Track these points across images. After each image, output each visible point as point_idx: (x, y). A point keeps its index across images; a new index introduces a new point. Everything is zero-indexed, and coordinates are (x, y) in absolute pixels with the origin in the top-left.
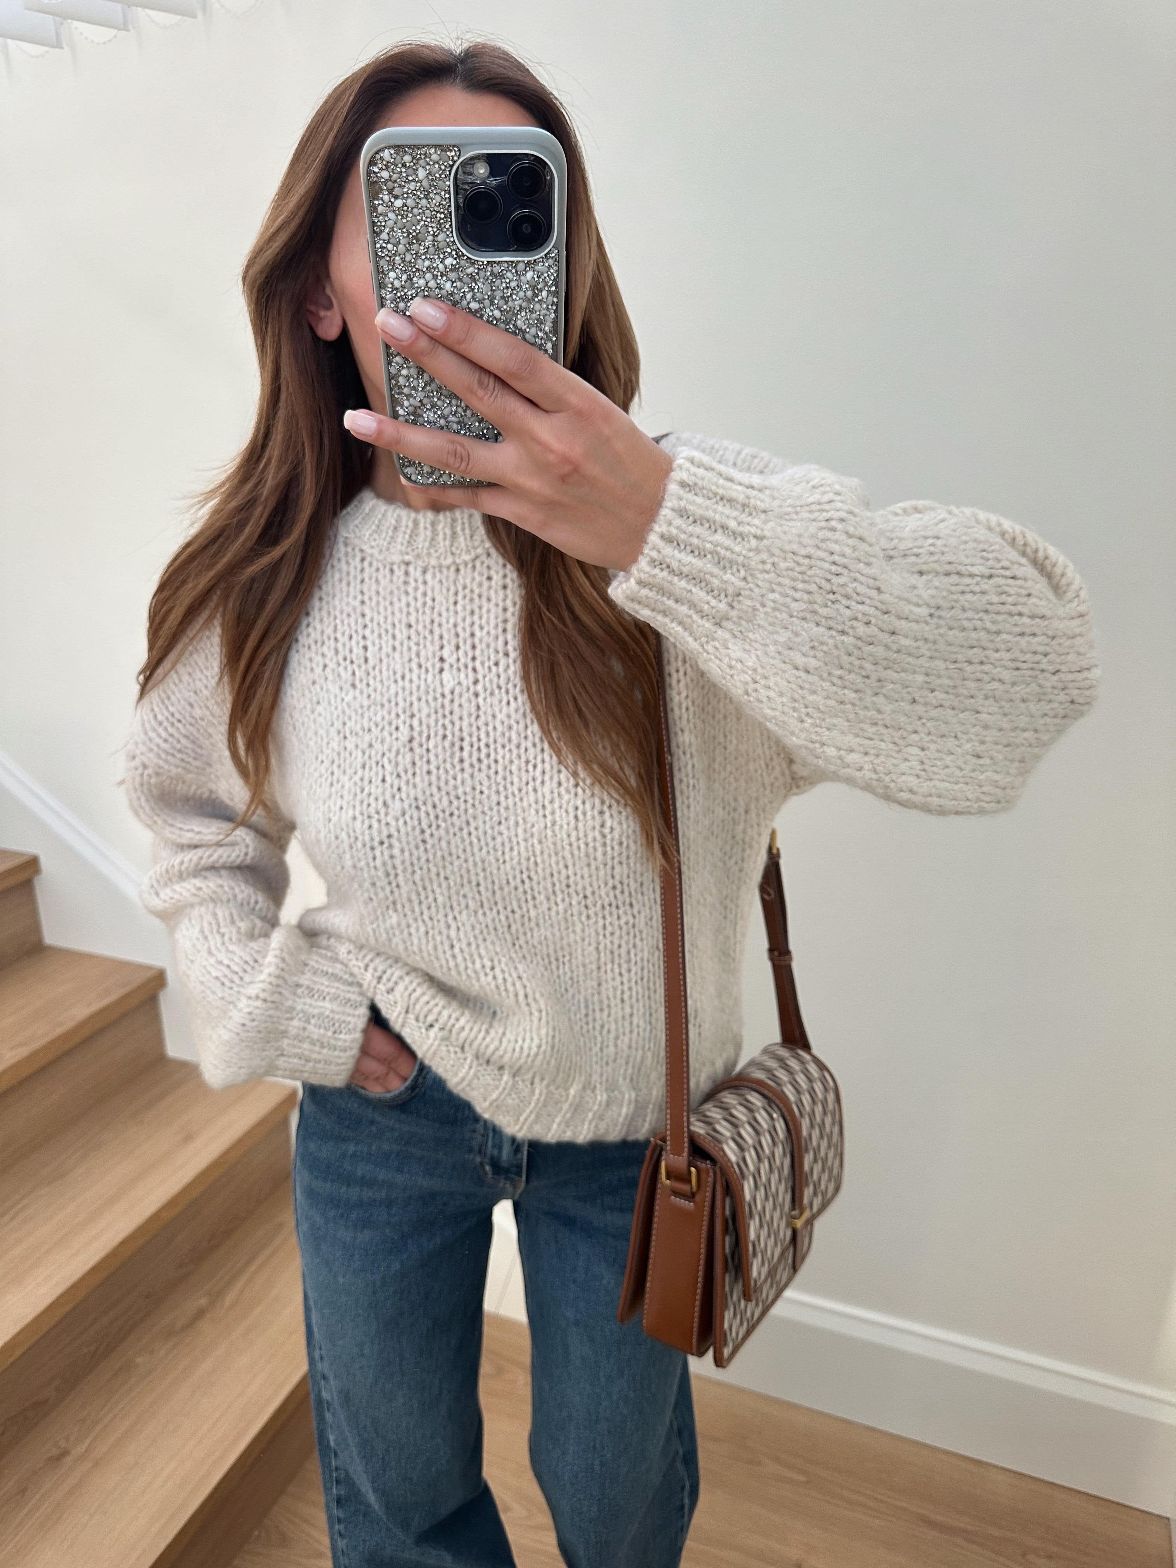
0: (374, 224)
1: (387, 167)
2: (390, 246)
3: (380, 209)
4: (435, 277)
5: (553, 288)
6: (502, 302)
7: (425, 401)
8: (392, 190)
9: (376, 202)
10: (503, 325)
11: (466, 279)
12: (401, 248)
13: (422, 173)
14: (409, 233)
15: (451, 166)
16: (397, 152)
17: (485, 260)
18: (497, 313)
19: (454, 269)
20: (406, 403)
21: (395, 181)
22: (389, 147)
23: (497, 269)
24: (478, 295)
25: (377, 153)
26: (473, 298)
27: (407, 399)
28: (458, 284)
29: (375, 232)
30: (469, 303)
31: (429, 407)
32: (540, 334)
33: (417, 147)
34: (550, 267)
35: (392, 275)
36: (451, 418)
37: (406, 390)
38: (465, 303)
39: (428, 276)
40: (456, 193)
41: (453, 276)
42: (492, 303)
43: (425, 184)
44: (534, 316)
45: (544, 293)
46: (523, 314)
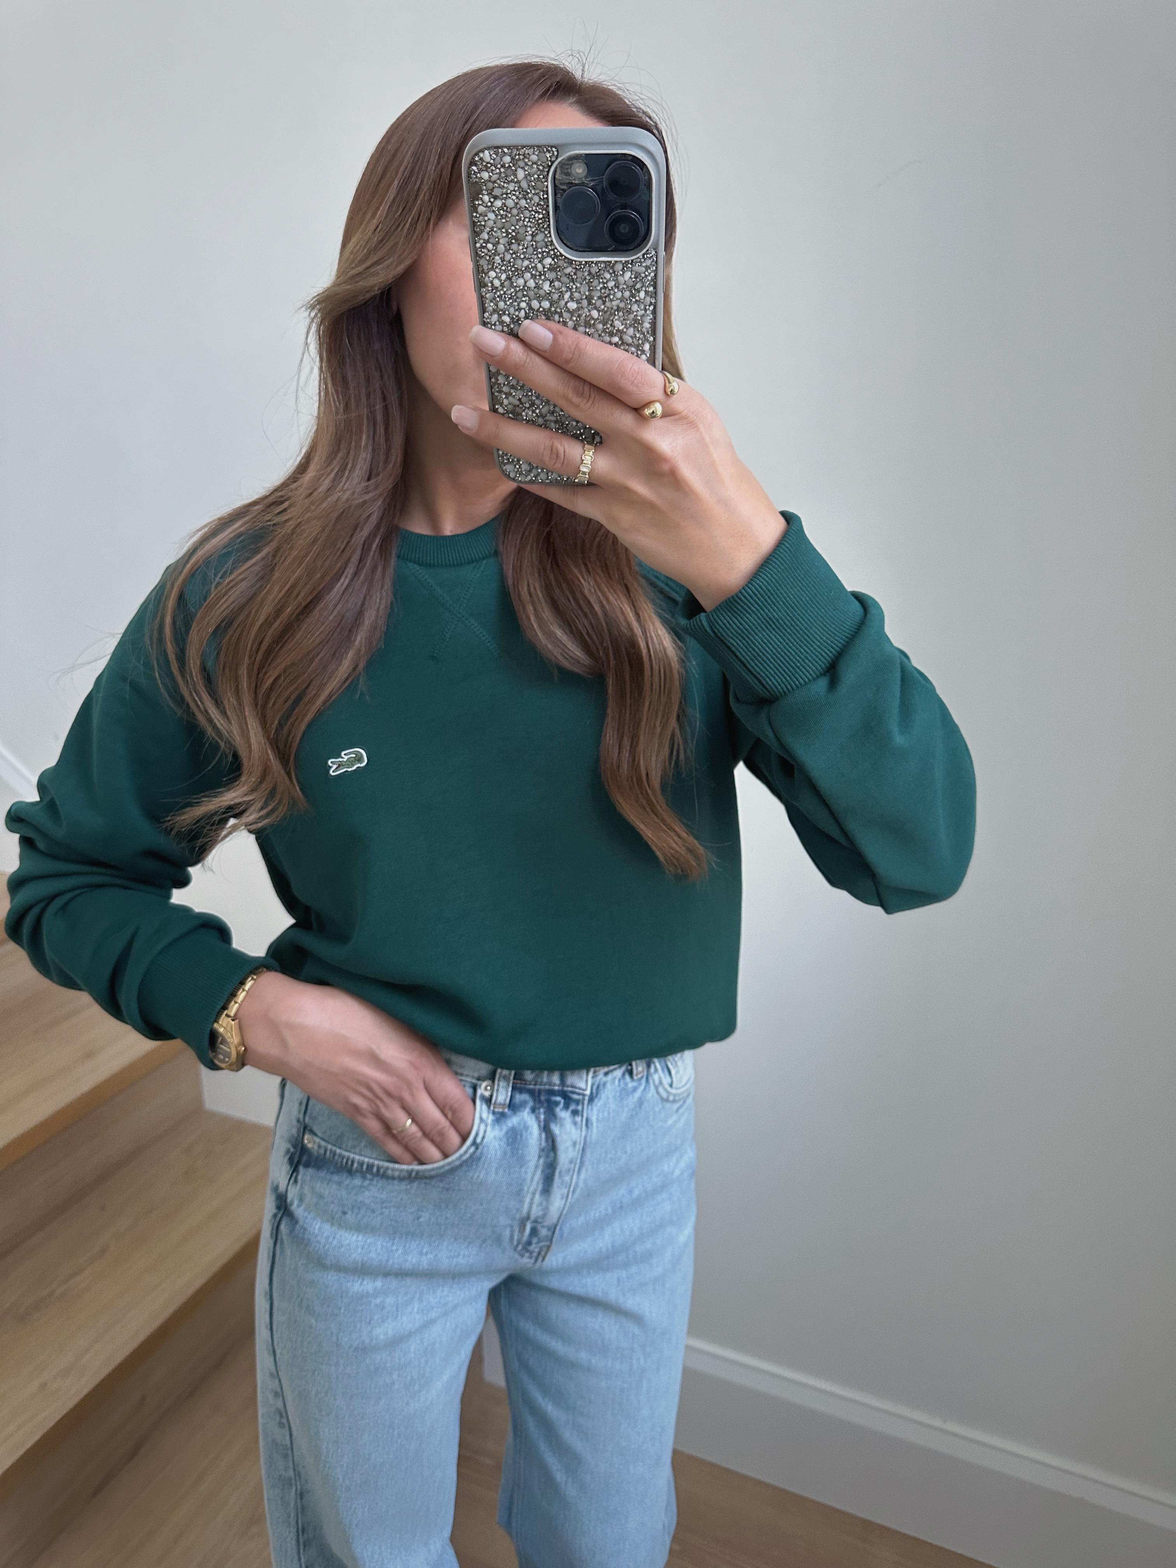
0: (474, 224)
1: (487, 169)
2: (490, 246)
3: (481, 209)
4: (533, 277)
5: (651, 289)
6: (600, 302)
7: (523, 400)
8: (492, 190)
9: (477, 203)
10: (600, 326)
11: (565, 279)
12: (501, 248)
13: (521, 174)
14: (508, 233)
15: (550, 167)
16: (497, 154)
17: (583, 260)
18: (595, 314)
19: (552, 269)
20: (506, 402)
21: (495, 182)
22: (488, 148)
23: (595, 269)
24: (576, 295)
25: (477, 154)
26: (572, 298)
27: (506, 398)
28: (557, 284)
29: (475, 232)
30: (566, 303)
31: (527, 405)
32: (638, 336)
33: (517, 147)
34: (647, 268)
35: (492, 274)
36: (549, 417)
37: (505, 389)
38: (563, 303)
39: (528, 275)
40: (555, 194)
41: (551, 275)
42: (590, 303)
43: (524, 185)
44: (632, 316)
45: (642, 294)
46: (621, 314)
